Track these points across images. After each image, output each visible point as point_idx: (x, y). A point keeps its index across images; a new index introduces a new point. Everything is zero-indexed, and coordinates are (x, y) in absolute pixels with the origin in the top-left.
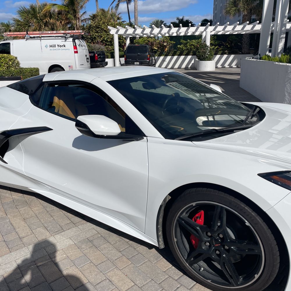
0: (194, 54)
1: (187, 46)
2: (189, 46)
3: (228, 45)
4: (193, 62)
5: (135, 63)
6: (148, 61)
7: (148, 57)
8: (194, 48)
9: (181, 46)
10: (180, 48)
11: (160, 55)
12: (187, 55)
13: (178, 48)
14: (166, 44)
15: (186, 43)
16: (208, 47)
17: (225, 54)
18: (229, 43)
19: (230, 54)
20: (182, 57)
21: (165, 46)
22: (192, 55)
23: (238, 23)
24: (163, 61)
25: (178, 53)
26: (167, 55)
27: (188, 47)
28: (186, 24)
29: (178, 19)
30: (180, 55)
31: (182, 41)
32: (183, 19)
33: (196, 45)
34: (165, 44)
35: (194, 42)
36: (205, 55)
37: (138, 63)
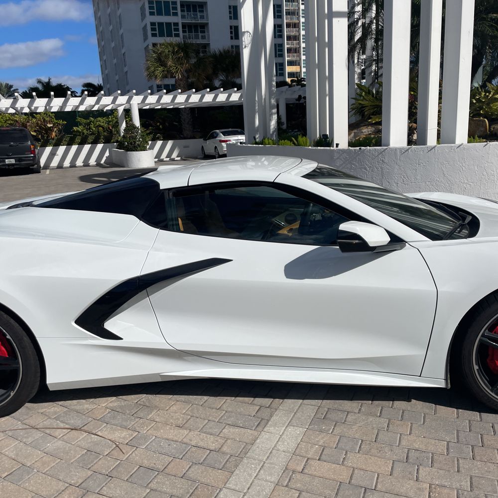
0: (107, 141)
1: (90, 128)
2: (94, 129)
3: (160, 125)
4: (107, 154)
5: (6, 160)
6: (32, 157)
7: (32, 149)
8: (104, 132)
9: (80, 128)
10: (78, 131)
11: (44, 145)
12: (95, 142)
13: (74, 131)
14: (52, 125)
15: (89, 124)
16: (138, 128)
17: (159, 139)
18: (160, 122)
19: (166, 138)
20: (87, 147)
21: (51, 129)
22: (103, 143)
23: (149, 91)
24: (52, 155)
25: (78, 139)
26: (57, 144)
27: (92, 130)
28: (61, 91)
29: (39, 82)
30: (82, 143)
31: (79, 119)
32: (49, 83)
33: (106, 125)
34: (49, 125)
35: (102, 121)
36: (135, 142)
37: (13, 161)
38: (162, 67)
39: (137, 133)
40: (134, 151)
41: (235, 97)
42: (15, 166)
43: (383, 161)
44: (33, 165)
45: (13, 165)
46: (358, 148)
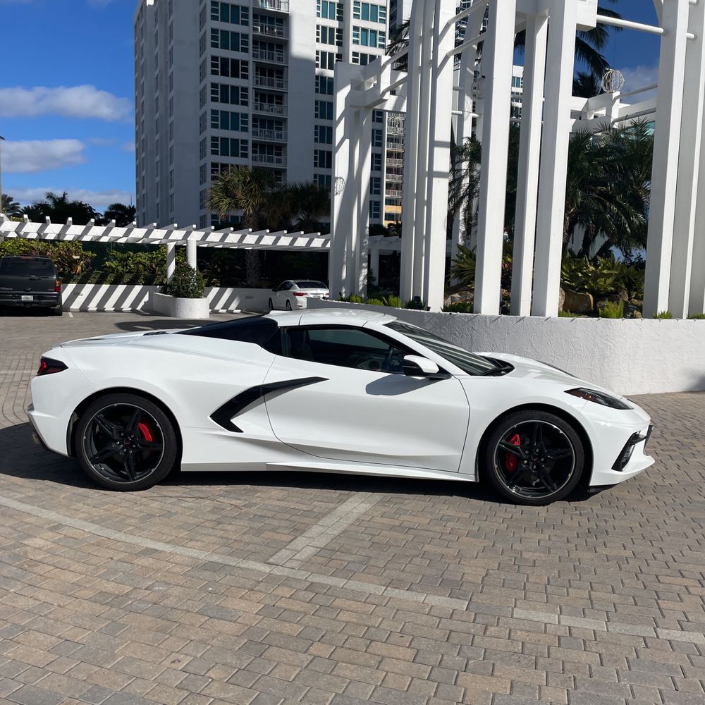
0: (148, 282)
1: (127, 265)
2: (132, 266)
3: (217, 268)
4: (146, 298)
5: (23, 297)
6: (55, 295)
7: (57, 285)
8: (145, 270)
9: (114, 264)
10: (110, 267)
11: (66, 281)
12: (132, 283)
13: (106, 266)
14: (78, 257)
15: (126, 259)
16: (193, 270)
17: (214, 285)
18: (218, 264)
19: (224, 285)
20: (121, 288)
21: (76, 262)
22: (143, 284)
24: (75, 294)
25: (111, 277)
26: (83, 282)
27: (130, 267)
30: (116, 282)
31: (114, 252)
33: (148, 263)
34: (75, 257)
35: (143, 257)
36: (188, 287)
37: (31, 298)
38: (228, 199)
39: (192, 275)
40: (186, 297)
41: (318, 243)
42: (33, 305)
43: (472, 328)
44: (55, 306)
45: (30, 303)
46: (449, 313)
